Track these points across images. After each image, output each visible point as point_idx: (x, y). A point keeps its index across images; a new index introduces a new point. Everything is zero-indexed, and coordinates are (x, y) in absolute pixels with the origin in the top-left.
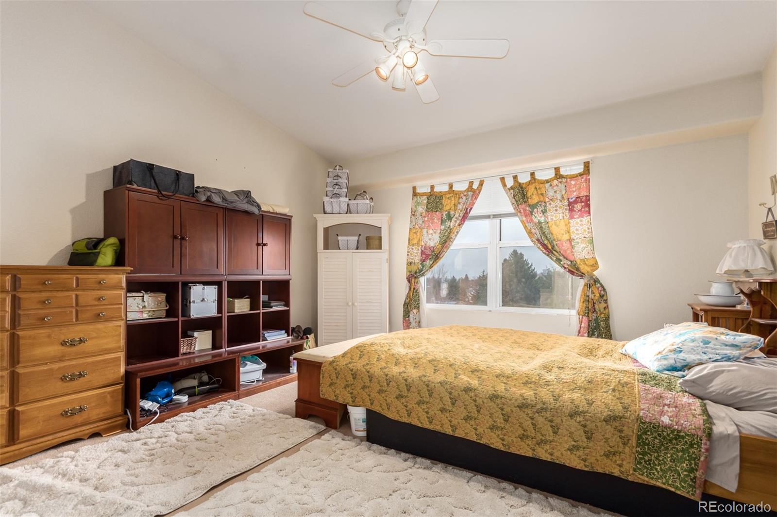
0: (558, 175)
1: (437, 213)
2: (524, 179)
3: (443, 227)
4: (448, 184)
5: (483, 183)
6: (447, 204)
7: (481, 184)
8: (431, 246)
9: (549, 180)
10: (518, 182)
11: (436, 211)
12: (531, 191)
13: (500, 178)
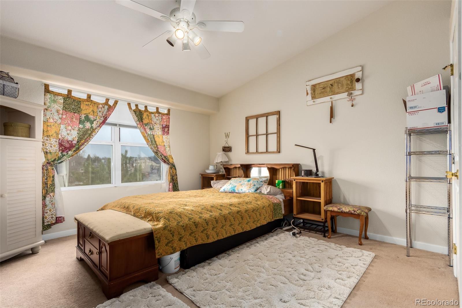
0: (158, 112)
1: (76, 114)
2: (142, 108)
3: (81, 126)
4: (87, 94)
5: (117, 103)
6: (86, 109)
7: (116, 103)
8: (69, 140)
9: (153, 113)
10: (138, 109)
11: (75, 113)
12: (145, 116)
13: (128, 103)
